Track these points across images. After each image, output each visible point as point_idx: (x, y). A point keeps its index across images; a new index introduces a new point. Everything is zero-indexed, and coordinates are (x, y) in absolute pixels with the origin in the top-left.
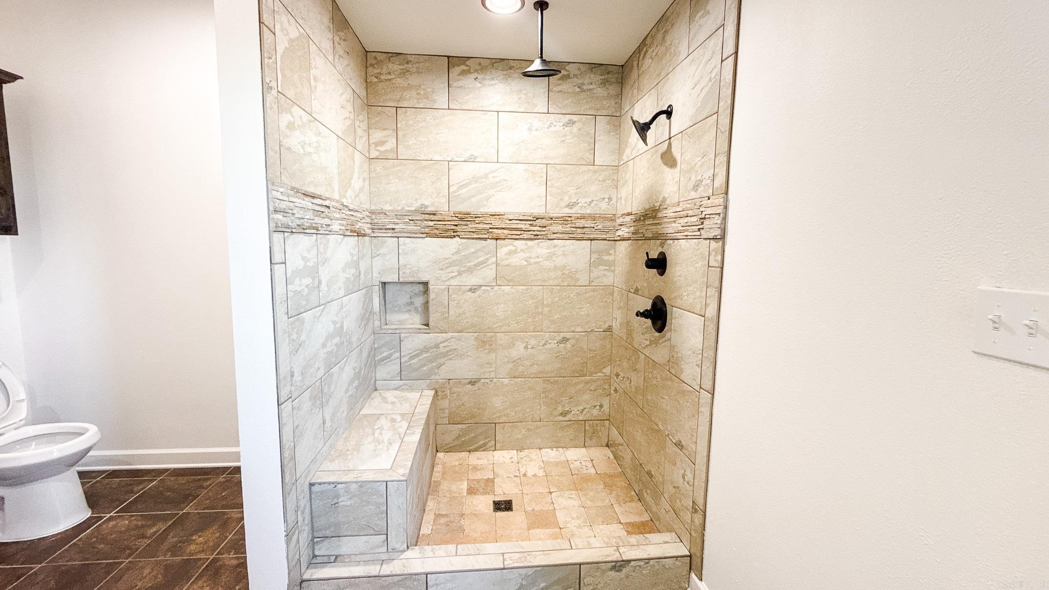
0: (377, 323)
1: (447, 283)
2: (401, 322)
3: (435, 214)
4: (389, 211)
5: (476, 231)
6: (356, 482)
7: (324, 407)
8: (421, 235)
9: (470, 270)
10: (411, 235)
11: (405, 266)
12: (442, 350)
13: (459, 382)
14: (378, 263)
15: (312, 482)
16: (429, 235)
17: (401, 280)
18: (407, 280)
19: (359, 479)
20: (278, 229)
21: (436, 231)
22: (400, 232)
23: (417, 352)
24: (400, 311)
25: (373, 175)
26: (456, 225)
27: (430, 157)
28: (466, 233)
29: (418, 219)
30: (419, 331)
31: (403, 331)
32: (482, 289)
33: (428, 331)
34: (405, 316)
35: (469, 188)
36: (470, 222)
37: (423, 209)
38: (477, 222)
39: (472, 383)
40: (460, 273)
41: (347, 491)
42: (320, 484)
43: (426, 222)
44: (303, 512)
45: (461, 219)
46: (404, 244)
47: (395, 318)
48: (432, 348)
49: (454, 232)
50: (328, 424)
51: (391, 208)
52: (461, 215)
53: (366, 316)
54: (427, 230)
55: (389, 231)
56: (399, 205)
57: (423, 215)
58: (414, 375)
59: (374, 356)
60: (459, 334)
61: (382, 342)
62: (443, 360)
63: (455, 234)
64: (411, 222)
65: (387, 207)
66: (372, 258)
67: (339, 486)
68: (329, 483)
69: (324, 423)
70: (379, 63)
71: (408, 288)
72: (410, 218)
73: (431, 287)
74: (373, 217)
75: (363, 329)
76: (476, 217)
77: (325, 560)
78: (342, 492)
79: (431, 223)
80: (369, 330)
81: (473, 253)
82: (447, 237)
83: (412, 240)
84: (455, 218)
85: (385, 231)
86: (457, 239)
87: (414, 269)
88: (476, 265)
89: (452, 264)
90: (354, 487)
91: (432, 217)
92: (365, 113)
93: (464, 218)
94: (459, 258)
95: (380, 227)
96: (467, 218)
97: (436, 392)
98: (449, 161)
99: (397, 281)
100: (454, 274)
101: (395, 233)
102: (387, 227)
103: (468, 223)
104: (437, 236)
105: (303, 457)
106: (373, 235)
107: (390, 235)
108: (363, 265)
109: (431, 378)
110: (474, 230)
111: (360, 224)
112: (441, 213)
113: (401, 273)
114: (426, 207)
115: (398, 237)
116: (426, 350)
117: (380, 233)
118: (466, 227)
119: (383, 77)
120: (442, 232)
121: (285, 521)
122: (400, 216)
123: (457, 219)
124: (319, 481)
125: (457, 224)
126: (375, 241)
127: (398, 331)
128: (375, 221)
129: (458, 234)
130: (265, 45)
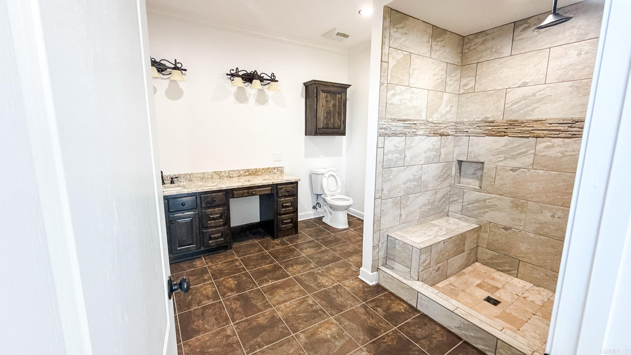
0: (453, 182)
1: (496, 164)
2: (468, 184)
3: (493, 122)
4: (466, 122)
5: (521, 132)
6: (402, 242)
7: (402, 209)
8: (483, 135)
9: (513, 158)
10: (477, 135)
11: (471, 152)
12: (487, 204)
13: (496, 225)
14: (457, 150)
15: (388, 235)
16: (488, 135)
17: (468, 160)
18: (471, 160)
19: (404, 241)
21: (492, 133)
22: (471, 133)
23: (472, 201)
24: (468, 177)
25: (460, 103)
26: (507, 129)
27: (494, 88)
28: (513, 133)
29: (482, 125)
30: (475, 190)
31: (466, 188)
32: (520, 170)
33: (479, 191)
34: (471, 181)
35: (520, 104)
36: (517, 127)
37: (486, 120)
38: (522, 126)
39: (506, 228)
40: (505, 159)
41: (399, 243)
42: (391, 237)
43: (487, 127)
44: (382, 244)
45: (511, 125)
46: (472, 140)
47: (464, 180)
48: (481, 201)
49: (504, 133)
50: (403, 217)
51: (467, 120)
52: (510, 122)
53: (443, 176)
54: (487, 132)
55: (465, 133)
56: (472, 118)
57: (486, 123)
58: (468, 214)
59: (449, 198)
60: (501, 196)
61: (454, 192)
62: (487, 210)
63: (505, 134)
64: (478, 127)
65: (465, 120)
66: (454, 147)
67: (396, 240)
68: (394, 238)
69: (401, 215)
70: (470, 41)
71: (475, 165)
72: (477, 125)
73: (485, 165)
74: (457, 125)
75: (439, 183)
76: (522, 123)
77: (389, 267)
78: (397, 243)
79: (490, 128)
80: (446, 184)
81: (516, 146)
82: (500, 136)
83: (477, 138)
84: (506, 124)
85: (463, 133)
86: (506, 137)
87: (476, 154)
88: (518, 154)
89: (501, 152)
90: (401, 243)
91: (491, 124)
92: (459, 71)
93: (513, 124)
94: (506, 149)
95: (460, 131)
96: (515, 123)
97: (481, 227)
98: (507, 89)
99: (466, 160)
100: (501, 159)
101: (468, 134)
102: (464, 131)
103: (516, 127)
104: (492, 135)
105: (386, 222)
106: (456, 135)
107: (465, 135)
108: (443, 151)
109: (478, 218)
110: (519, 131)
111: (443, 130)
112: (497, 121)
113: (468, 156)
114: (488, 118)
115: (469, 136)
116: (477, 201)
117: (460, 134)
118: (514, 129)
119: (471, 48)
120: (496, 133)
121: (373, 242)
122: (471, 124)
123: (508, 124)
124: (391, 235)
125: (507, 128)
126: (457, 138)
127: (463, 188)
128: (458, 127)
129: (507, 134)
130: (383, 69)
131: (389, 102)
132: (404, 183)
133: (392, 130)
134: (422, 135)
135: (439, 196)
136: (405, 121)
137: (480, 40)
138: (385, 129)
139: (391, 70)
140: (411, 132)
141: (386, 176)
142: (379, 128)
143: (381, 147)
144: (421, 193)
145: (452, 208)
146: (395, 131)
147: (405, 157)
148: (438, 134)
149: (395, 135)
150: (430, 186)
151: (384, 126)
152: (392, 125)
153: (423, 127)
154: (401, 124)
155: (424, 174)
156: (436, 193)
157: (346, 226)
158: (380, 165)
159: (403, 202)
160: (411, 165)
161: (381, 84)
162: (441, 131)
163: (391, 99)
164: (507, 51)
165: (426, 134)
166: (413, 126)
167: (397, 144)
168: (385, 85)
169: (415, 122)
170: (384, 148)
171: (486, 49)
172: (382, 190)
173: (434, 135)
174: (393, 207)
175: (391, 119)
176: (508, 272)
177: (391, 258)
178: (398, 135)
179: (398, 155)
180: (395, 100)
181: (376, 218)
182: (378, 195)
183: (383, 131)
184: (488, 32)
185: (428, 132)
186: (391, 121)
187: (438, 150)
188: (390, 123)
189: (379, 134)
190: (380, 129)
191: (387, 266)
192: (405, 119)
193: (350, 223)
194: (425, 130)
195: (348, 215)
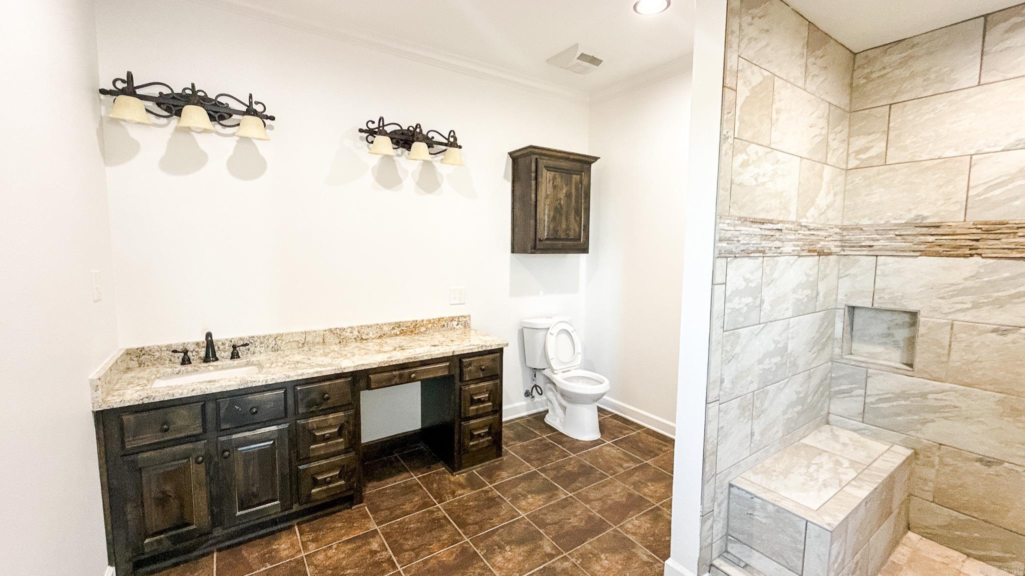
0: (837, 351)
1: (951, 317)
2: (872, 355)
3: (938, 227)
4: (867, 226)
5: (1017, 247)
6: (774, 505)
7: (754, 420)
8: (912, 254)
9: (999, 303)
10: (897, 253)
11: (884, 290)
12: (931, 402)
13: (958, 452)
14: (845, 285)
15: (732, 483)
16: (924, 253)
17: (876, 306)
18: (884, 306)
19: (776, 503)
20: (721, 255)
21: (938, 248)
22: (879, 250)
23: (890, 395)
24: (871, 341)
25: (850, 187)
26: (977, 240)
27: (937, 154)
28: (994, 251)
29: (910, 233)
30: (896, 370)
31: (871, 366)
32: (1020, 331)
33: (910, 373)
34: (879, 349)
35: (1010, 186)
36: (1005, 236)
37: (918, 221)
38: (1020, 234)
39: (987, 462)
40: (976, 306)
41: (763, 508)
42: (739, 488)
43: (923, 237)
44: (719, 505)
45: (988, 231)
46: (885, 264)
47: (862, 349)
48: (914, 396)
49: (970, 249)
50: (757, 437)
51: (870, 222)
52: (987, 226)
53: (822, 340)
54: (922, 247)
55: (865, 249)
56: (881, 219)
57: (919, 229)
58: (880, 421)
59: (830, 386)
60: (968, 388)
61: (841, 373)
62: (930, 416)
63: (973, 252)
64: (899, 238)
65: (865, 222)
66: (839, 278)
67: (756, 499)
68: (748, 492)
69: (752, 434)
70: (870, 61)
71: (887, 316)
72: (897, 233)
73: (921, 319)
74: (845, 233)
75: (815, 354)
76: (1018, 228)
77: (736, 560)
78: (758, 507)
79: (931, 239)
80: (826, 355)
81: (1005, 279)
82: (958, 256)
83: (896, 258)
84: (974, 231)
85: (859, 249)
86: (976, 259)
87: (896, 294)
88: (1012, 297)
89: (964, 291)
90: (770, 508)
91: (933, 231)
92: (846, 123)
93: (993, 230)
94: (978, 285)
95: (852, 245)
96: (999, 229)
97: (916, 453)
98: (971, 155)
99: (870, 306)
100: (965, 306)
101: (872, 251)
102: (863, 244)
103: (1001, 236)
104: (938, 255)
105: (726, 456)
106: (842, 253)
107: (865, 253)
108: (822, 287)
109: (909, 433)
110: (1012, 246)
111: (823, 243)
112: (950, 224)
113: (876, 297)
114: (924, 218)
115: (877, 256)
116: (904, 395)
117: (852, 250)
118: (997, 242)
119: (874, 76)
120: (948, 250)
121: (702, 503)
122: (882, 231)
123: (979, 231)
124: (738, 485)
125: (979, 238)
126: (844, 259)
127: (863, 365)
128: (847, 237)
129: (979, 251)
130: (726, 104)
131: (737, 180)
132: (760, 362)
133: (741, 242)
134: (789, 254)
135: (815, 381)
136: (763, 223)
137: (895, 57)
138: (729, 240)
139: (742, 107)
140: (773, 248)
141: (728, 348)
142: (717, 238)
143: (722, 283)
144: (787, 380)
145: (837, 406)
146: (748, 246)
147: (762, 302)
148: (815, 251)
149: (747, 254)
150: (801, 362)
151: (728, 235)
152: (742, 232)
153: (793, 237)
154: (755, 229)
155: (792, 338)
156: (810, 376)
157: (596, 435)
158: (717, 324)
159: (758, 404)
160: (771, 319)
161: (723, 138)
162: (819, 246)
163: (740, 174)
164: (968, 75)
165: (796, 253)
166: (778, 234)
167: (748, 276)
168: (730, 140)
169: (779, 226)
170: (725, 284)
171: (913, 76)
172: (722, 382)
173: (809, 254)
174: (740, 418)
175: (740, 219)
176: (1000, 564)
177: (741, 537)
178: (752, 255)
179: (749, 300)
180: (746, 177)
181: (709, 447)
182: (713, 395)
183: (724, 244)
184: (916, 40)
185: (799, 248)
186: (740, 222)
187: (814, 286)
188: (738, 228)
189: (717, 252)
190: (721, 240)
191: (729, 557)
192: (764, 219)
193: (602, 427)
194: (794, 243)
195: (600, 410)
